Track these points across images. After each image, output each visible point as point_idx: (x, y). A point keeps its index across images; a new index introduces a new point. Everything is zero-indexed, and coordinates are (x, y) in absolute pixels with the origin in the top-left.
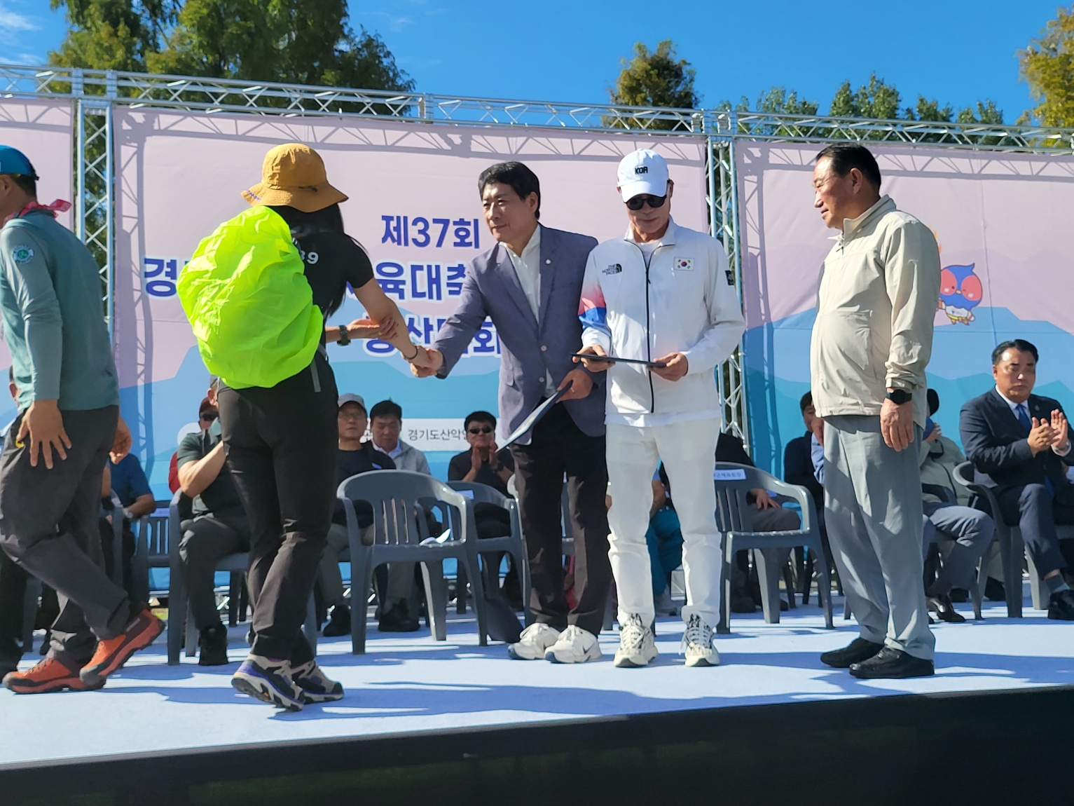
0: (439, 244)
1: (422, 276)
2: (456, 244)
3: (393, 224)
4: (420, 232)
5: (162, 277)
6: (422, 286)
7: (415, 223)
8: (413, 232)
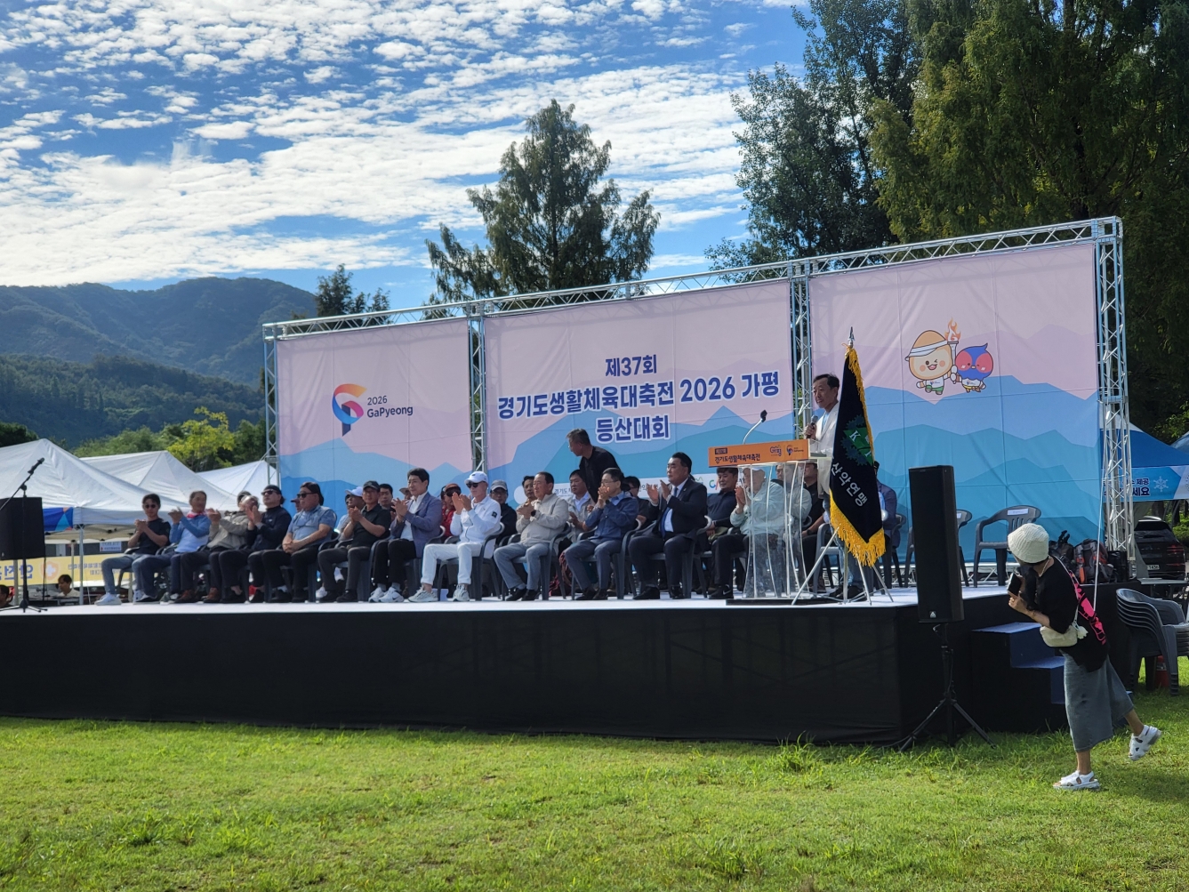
0: (636, 373)
1: (627, 392)
2: (645, 372)
3: (612, 363)
4: (626, 366)
5: (507, 408)
6: (627, 400)
7: (623, 362)
8: (622, 367)
